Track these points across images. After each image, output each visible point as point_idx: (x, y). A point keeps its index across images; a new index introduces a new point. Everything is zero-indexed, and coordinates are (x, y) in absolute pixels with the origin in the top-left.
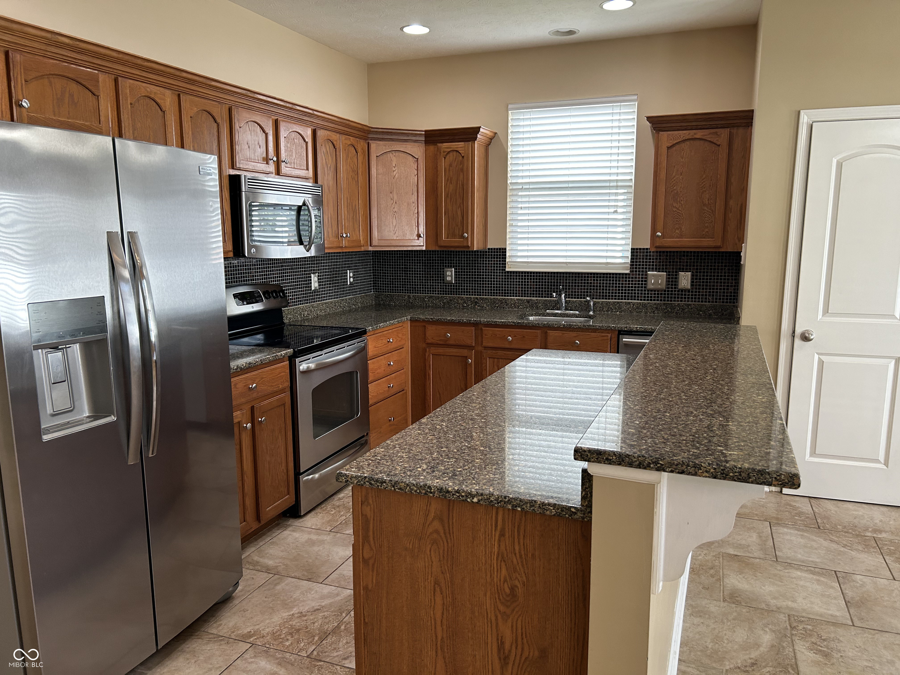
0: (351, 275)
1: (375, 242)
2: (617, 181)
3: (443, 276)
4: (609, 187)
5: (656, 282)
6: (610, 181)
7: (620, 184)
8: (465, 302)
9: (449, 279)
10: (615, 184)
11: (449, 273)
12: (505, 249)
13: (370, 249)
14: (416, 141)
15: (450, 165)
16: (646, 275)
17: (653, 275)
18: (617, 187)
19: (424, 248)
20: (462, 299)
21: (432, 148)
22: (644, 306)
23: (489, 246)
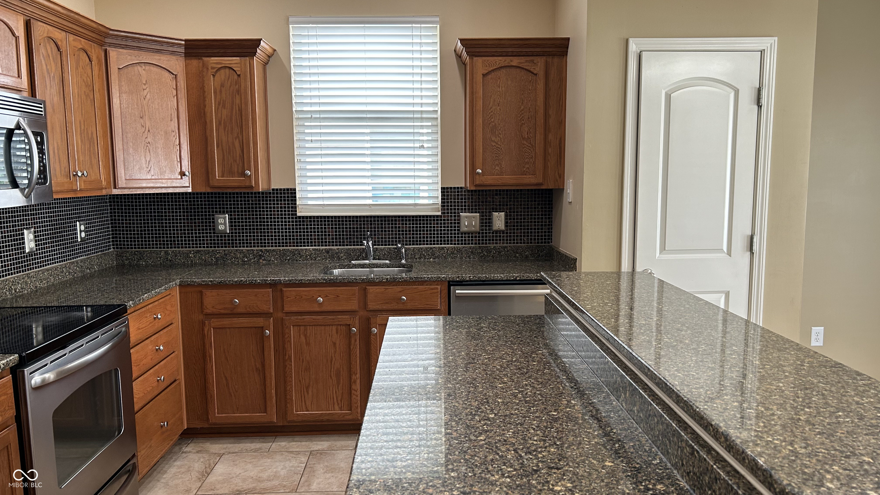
0: (83, 228)
1: (122, 182)
2: (422, 112)
3: (213, 224)
4: (413, 119)
5: (470, 224)
6: (413, 112)
7: (424, 116)
8: (245, 256)
9: (221, 227)
10: (419, 116)
11: (221, 221)
12: (295, 190)
13: (115, 192)
14: (173, 53)
15: (222, 85)
16: (459, 216)
17: (466, 217)
18: (422, 119)
19: (190, 190)
20: (241, 252)
21: (195, 62)
22: (459, 250)
23: (274, 186)
